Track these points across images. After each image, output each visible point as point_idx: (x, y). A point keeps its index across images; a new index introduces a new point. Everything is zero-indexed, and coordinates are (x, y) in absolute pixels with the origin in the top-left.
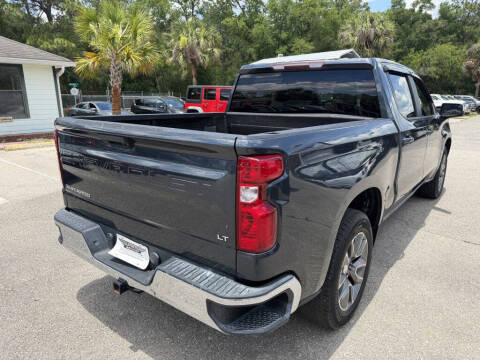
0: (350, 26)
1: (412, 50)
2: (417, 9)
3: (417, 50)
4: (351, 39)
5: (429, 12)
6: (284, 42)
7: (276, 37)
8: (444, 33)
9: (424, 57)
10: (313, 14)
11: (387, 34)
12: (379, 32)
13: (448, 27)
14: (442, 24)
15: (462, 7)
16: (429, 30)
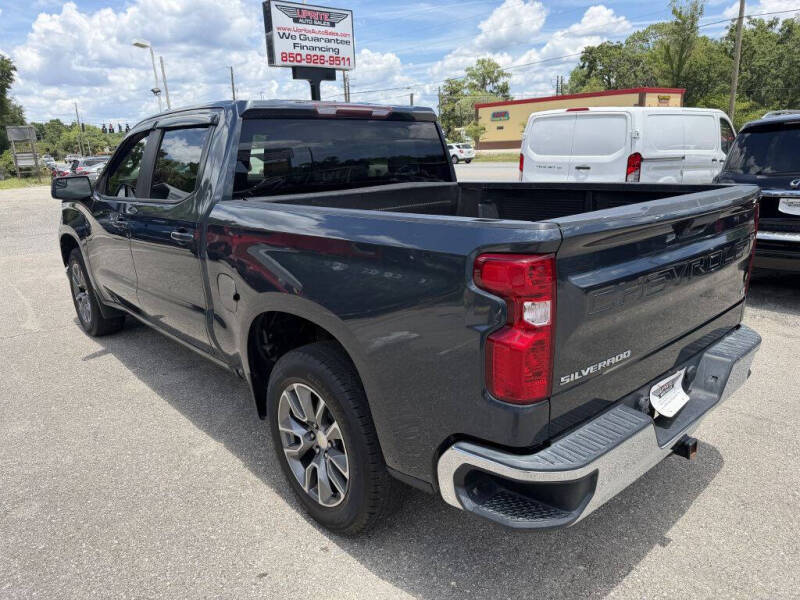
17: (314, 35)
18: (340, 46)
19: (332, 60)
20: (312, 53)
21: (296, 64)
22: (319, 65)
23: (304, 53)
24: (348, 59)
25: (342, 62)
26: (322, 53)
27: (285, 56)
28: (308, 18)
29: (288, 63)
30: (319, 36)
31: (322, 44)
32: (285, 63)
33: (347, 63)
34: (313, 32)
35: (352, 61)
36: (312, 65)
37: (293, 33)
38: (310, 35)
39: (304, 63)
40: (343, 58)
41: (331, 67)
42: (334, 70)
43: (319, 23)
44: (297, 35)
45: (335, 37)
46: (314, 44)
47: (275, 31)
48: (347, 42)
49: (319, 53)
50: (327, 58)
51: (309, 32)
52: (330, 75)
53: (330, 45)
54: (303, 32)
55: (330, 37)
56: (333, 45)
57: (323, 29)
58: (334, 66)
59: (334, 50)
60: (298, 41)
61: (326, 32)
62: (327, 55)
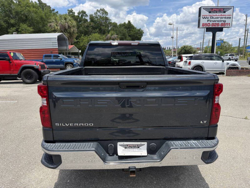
0: (54, 20)
1: (83, 35)
2: (80, 16)
3: (85, 35)
4: (56, 27)
5: (86, 18)
6: (13, 26)
7: (6, 22)
8: (94, 28)
9: (88, 39)
10: (29, 11)
11: (74, 27)
12: (70, 25)
13: (95, 26)
14: (92, 24)
15: (99, 17)
16: (88, 27)
17: (216, 17)
18: (226, 20)
19: (222, 24)
20: (214, 23)
21: (207, 27)
22: (217, 27)
23: (211, 23)
24: (229, 24)
25: (226, 25)
26: (218, 22)
27: (203, 25)
28: (215, 11)
29: (205, 27)
30: (218, 17)
31: (219, 19)
32: (203, 27)
33: (228, 25)
34: (216, 15)
35: (231, 25)
36: (214, 27)
37: (207, 17)
38: (214, 17)
39: (211, 26)
40: (227, 24)
41: (222, 27)
42: (223, 28)
43: (219, 12)
44: (209, 17)
45: (224, 17)
46: (216, 20)
47: (201, 16)
48: (230, 18)
49: (217, 22)
50: (220, 24)
51: (214, 16)
52: (221, 30)
53: (222, 19)
54: (212, 16)
55: (222, 17)
56: (223, 19)
57: (220, 14)
58: (223, 26)
59: (223, 21)
60: (209, 19)
61: (221, 15)
62: (220, 23)
